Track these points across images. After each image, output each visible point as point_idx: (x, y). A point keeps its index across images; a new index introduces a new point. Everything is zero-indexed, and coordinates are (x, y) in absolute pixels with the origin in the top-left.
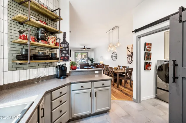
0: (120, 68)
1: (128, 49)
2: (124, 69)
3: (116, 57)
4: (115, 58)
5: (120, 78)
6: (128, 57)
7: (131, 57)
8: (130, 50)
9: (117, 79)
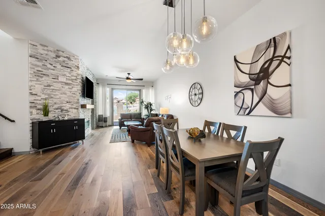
0: (212, 128)
1: (239, 64)
2: (225, 135)
3: (200, 96)
4: (199, 98)
5: (209, 181)
6: (237, 94)
7: (252, 90)
8: (246, 69)
9: (194, 181)
